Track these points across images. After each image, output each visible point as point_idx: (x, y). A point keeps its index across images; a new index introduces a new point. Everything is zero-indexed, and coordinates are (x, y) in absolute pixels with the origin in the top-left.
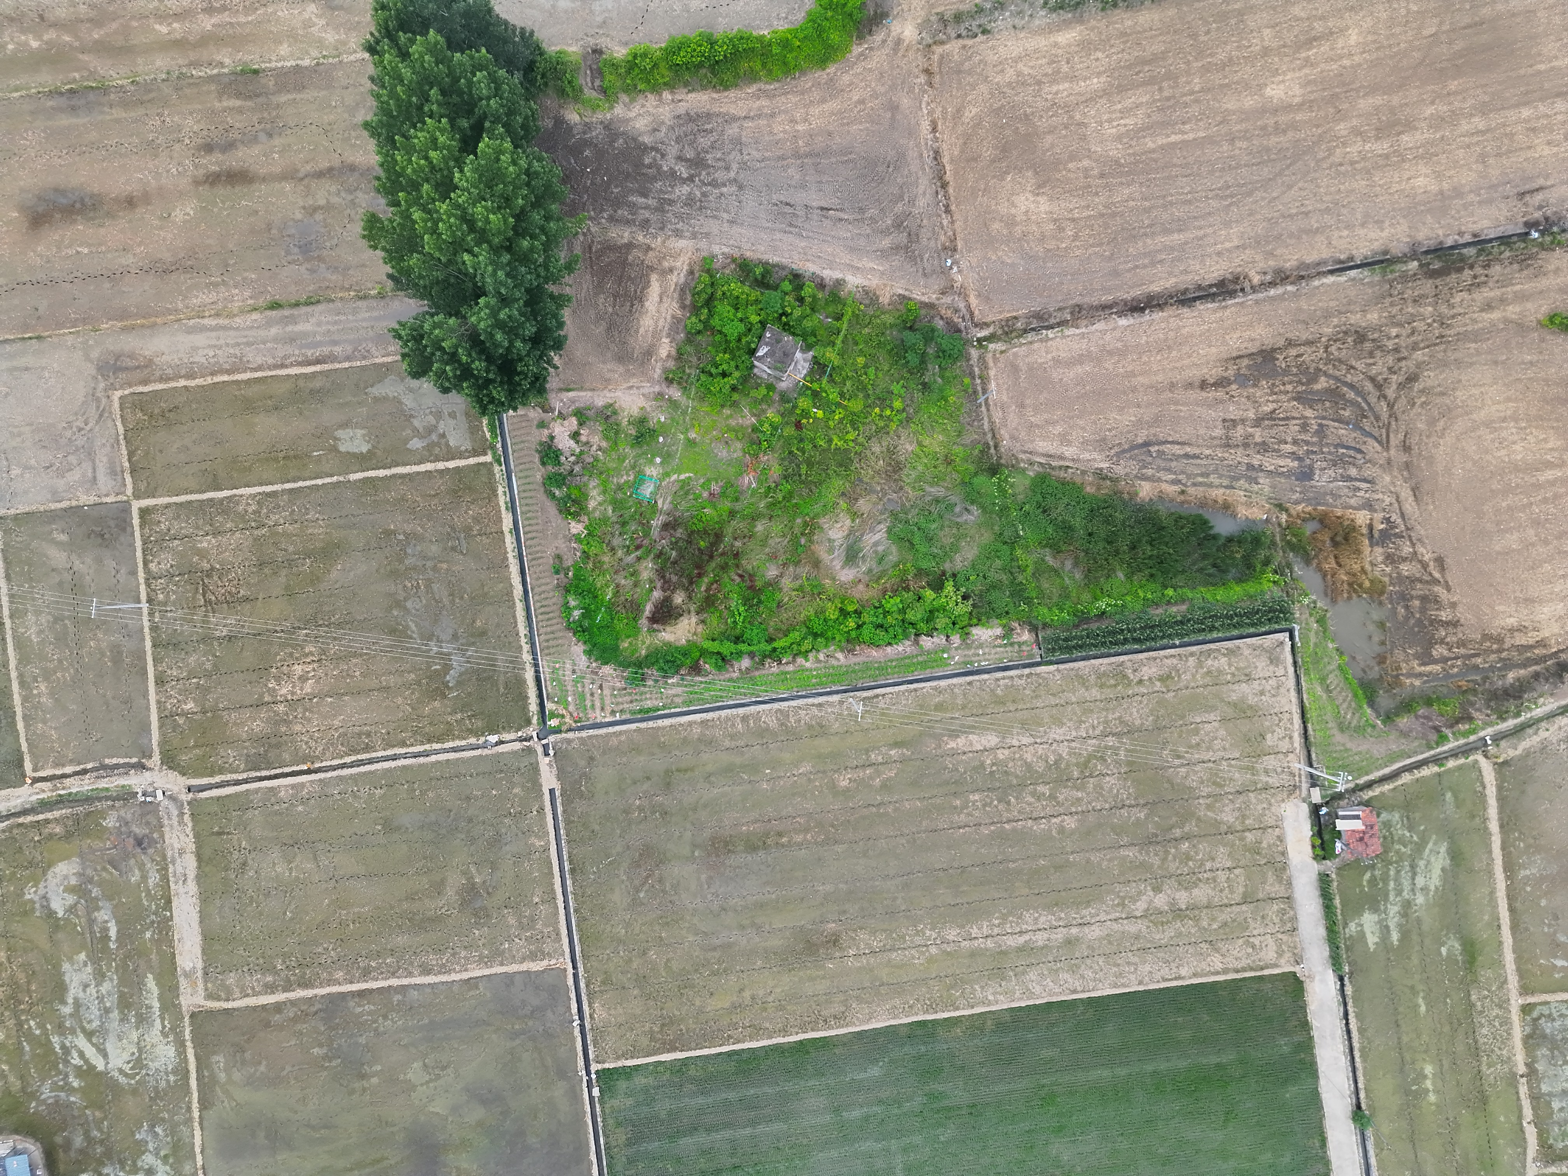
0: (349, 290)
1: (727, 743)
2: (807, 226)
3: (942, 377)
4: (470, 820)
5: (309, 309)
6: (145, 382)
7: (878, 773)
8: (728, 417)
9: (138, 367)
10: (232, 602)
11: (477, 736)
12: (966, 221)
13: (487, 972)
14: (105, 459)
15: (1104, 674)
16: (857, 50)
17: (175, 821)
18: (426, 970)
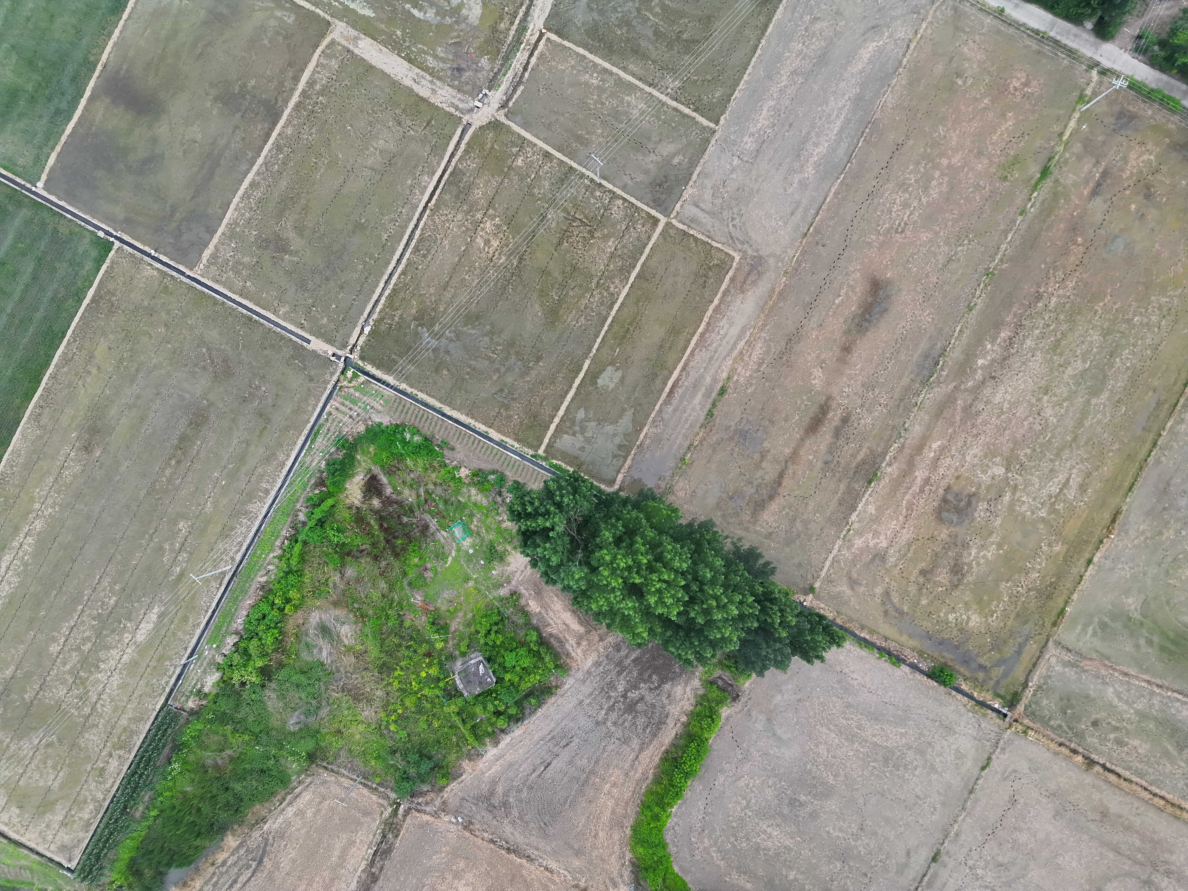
0: (701, 442)
1: (260, 470)
2: (545, 747)
3: (392, 766)
4: (327, 279)
5: (706, 410)
6: (732, 280)
7: (172, 551)
8: (465, 613)
9: (745, 282)
10: (565, 234)
11: (375, 321)
12: (479, 848)
13: (225, 221)
14: (704, 221)
15: (131, 736)
16: (629, 856)
17: (457, 102)
18: (253, 185)
